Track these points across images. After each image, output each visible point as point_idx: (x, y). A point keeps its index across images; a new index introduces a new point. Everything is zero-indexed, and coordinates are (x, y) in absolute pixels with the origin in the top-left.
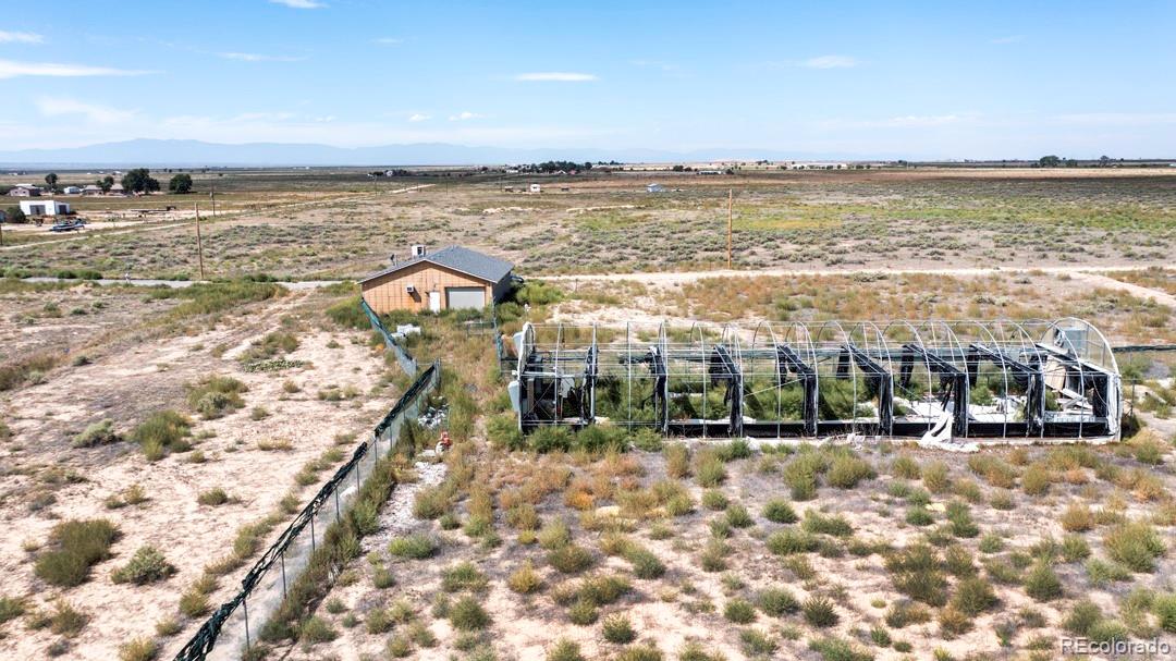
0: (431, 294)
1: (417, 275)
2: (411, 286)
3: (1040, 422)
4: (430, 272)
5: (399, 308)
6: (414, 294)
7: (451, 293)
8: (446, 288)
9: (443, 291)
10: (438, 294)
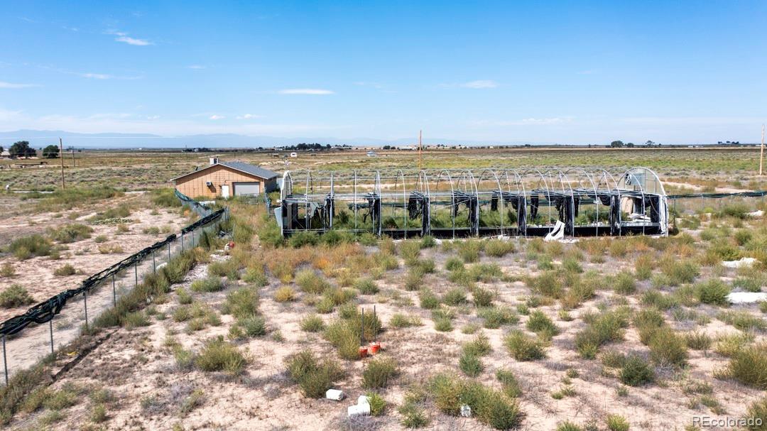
0: (223, 187)
1: (213, 174)
2: (210, 182)
3: (619, 226)
4: (223, 172)
5: (201, 195)
6: (211, 187)
7: (237, 187)
8: (233, 183)
9: (231, 185)
10: (228, 187)
